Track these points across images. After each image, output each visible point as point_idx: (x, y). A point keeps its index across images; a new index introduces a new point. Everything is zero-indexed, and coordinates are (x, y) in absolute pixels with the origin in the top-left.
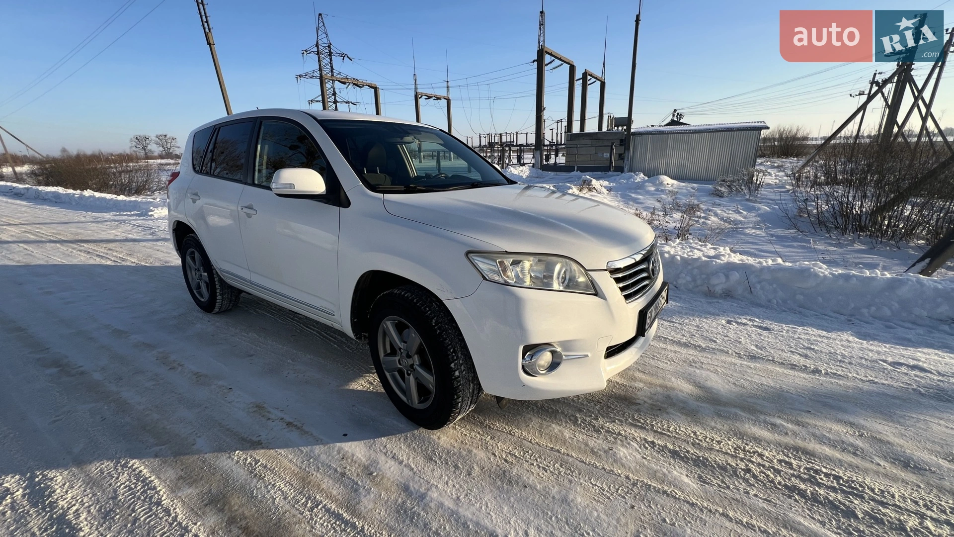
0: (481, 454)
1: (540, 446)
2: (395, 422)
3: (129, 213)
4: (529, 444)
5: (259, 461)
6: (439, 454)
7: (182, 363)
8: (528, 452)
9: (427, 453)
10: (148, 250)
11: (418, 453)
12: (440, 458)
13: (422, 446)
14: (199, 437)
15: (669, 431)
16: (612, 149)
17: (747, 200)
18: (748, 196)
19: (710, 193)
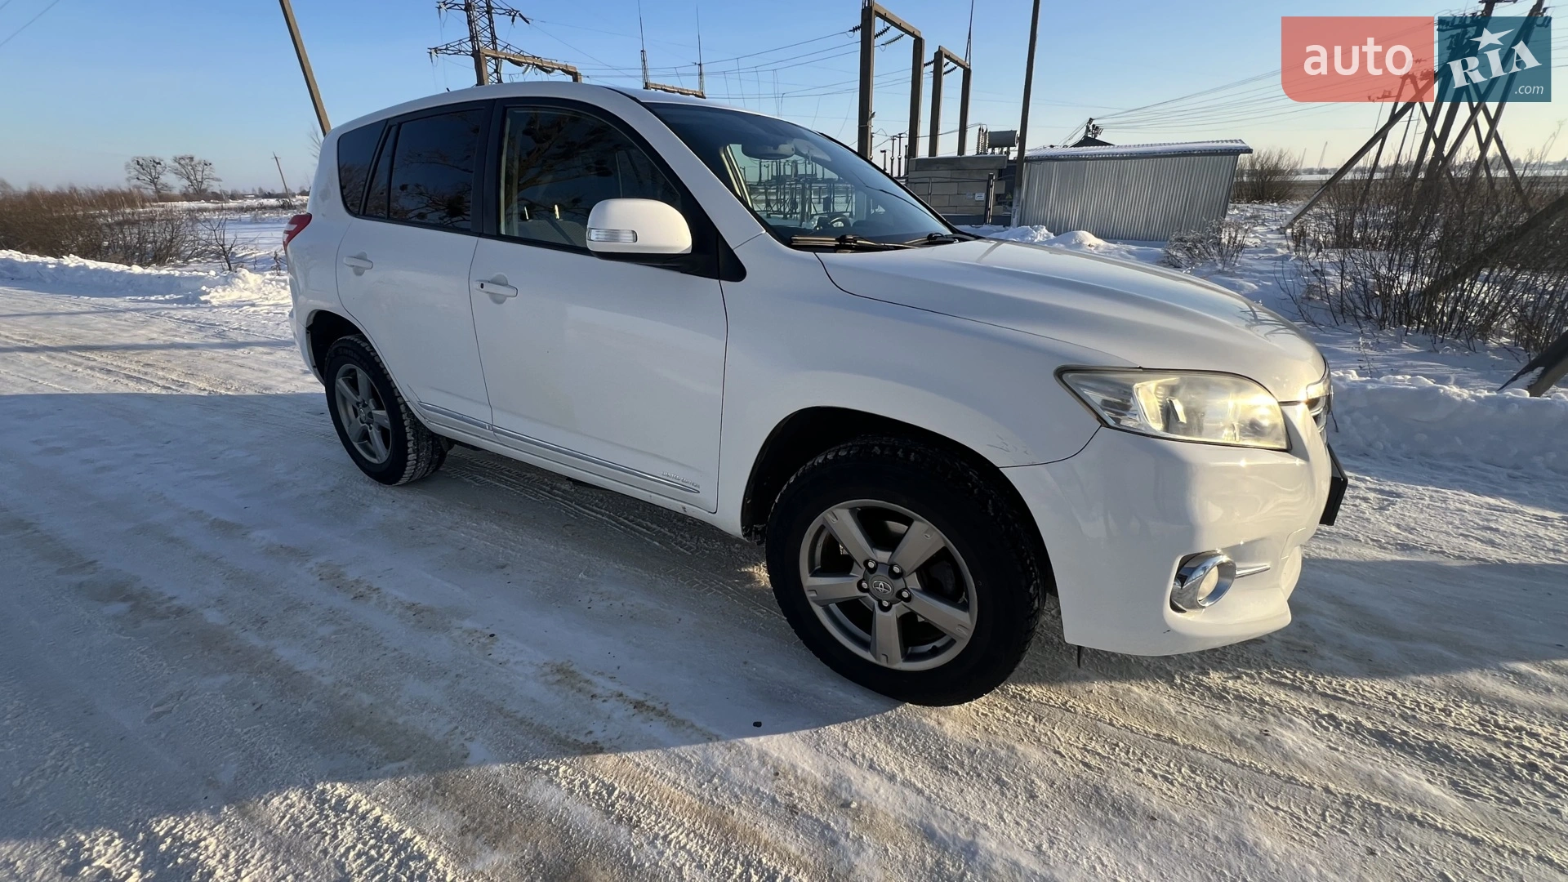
0: (1035, 755)
1: (1132, 731)
2: (841, 694)
3: (161, 298)
4: (1111, 728)
5: (614, 789)
6: (954, 756)
7: (375, 587)
8: (1117, 745)
9: (929, 754)
10: (224, 366)
11: (913, 757)
12: (962, 765)
13: (914, 741)
14: (471, 739)
15: (1346, 692)
16: (989, 186)
17: (1220, 272)
18: (1220, 266)
19: (1160, 260)
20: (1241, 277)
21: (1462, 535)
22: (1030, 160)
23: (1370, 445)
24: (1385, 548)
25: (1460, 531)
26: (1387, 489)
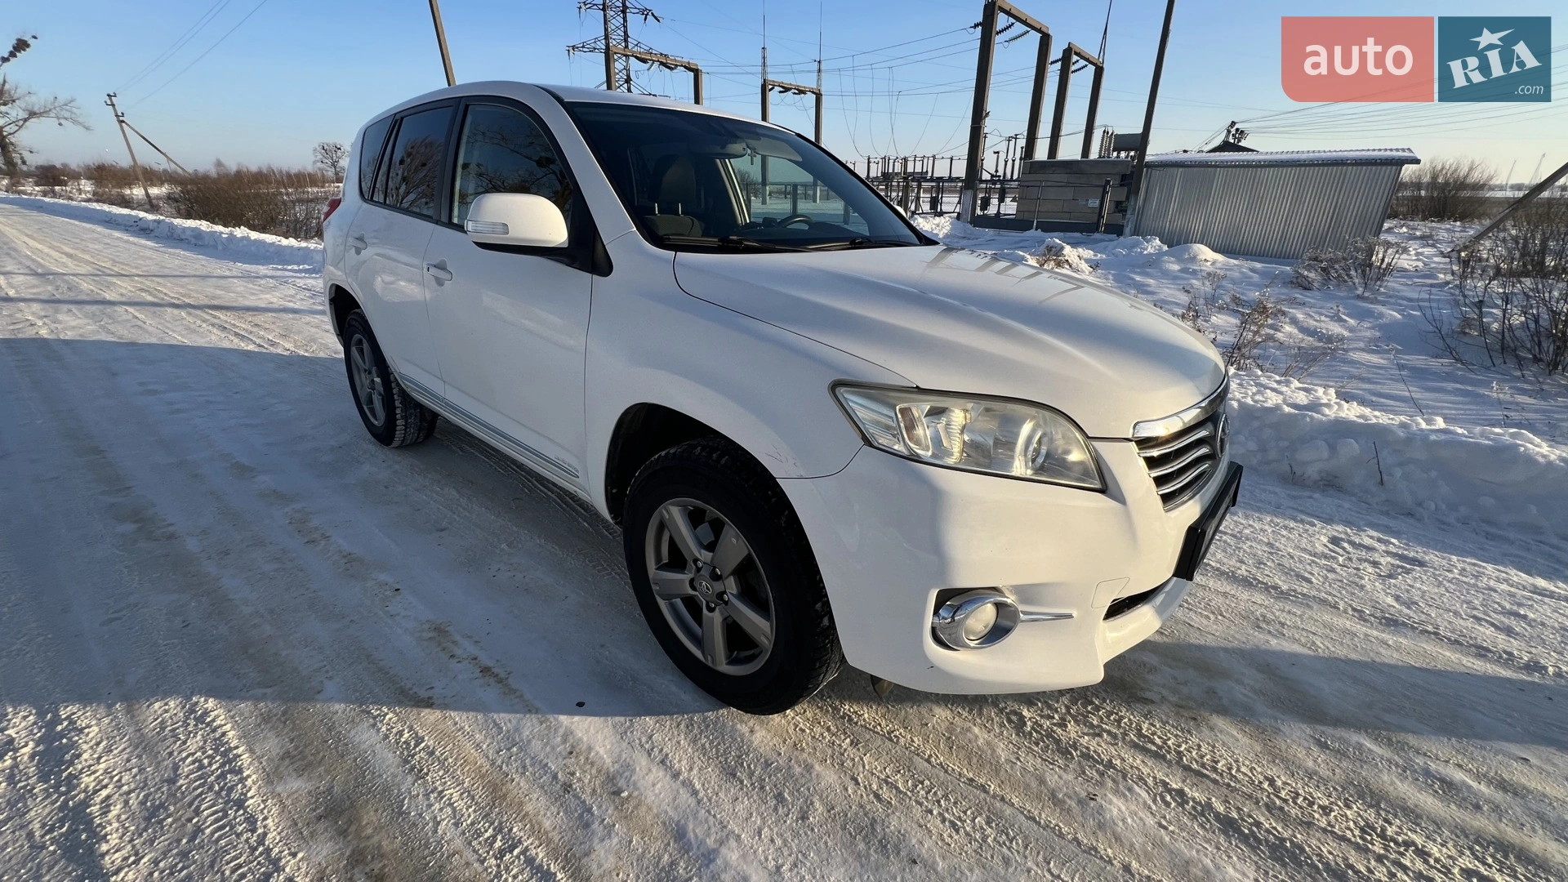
0: (829, 777)
1: (946, 771)
2: (674, 689)
3: (296, 267)
4: (926, 764)
5: (423, 741)
6: (749, 766)
7: (328, 535)
8: (922, 783)
9: (726, 760)
10: (313, 330)
11: (709, 758)
12: (751, 774)
13: (719, 744)
14: (331, 678)
15: (1215, 770)
16: (1105, 192)
17: (1359, 297)
18: (1360, 291)
19: (1287, 280)
20: (1383, 304)
21: (1474, 617)
22: (1152, 166)
23: (1420, 504)
24: (1365, 621)
25: (1475, 613)
26: (1412, 554)
